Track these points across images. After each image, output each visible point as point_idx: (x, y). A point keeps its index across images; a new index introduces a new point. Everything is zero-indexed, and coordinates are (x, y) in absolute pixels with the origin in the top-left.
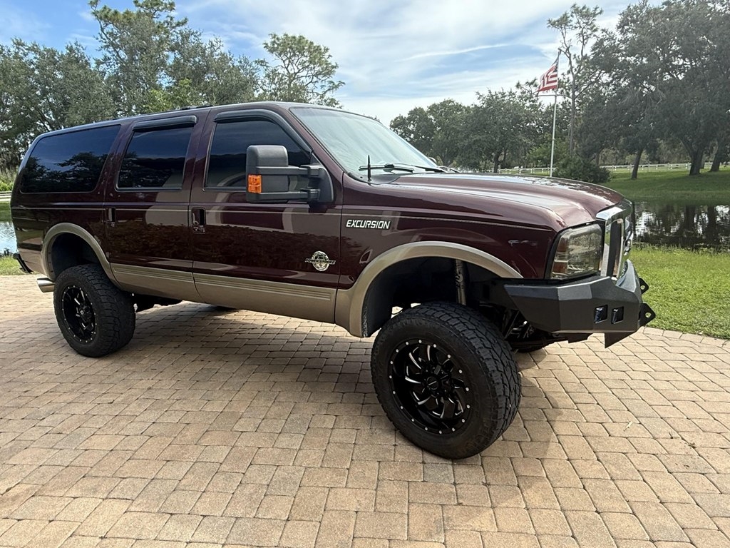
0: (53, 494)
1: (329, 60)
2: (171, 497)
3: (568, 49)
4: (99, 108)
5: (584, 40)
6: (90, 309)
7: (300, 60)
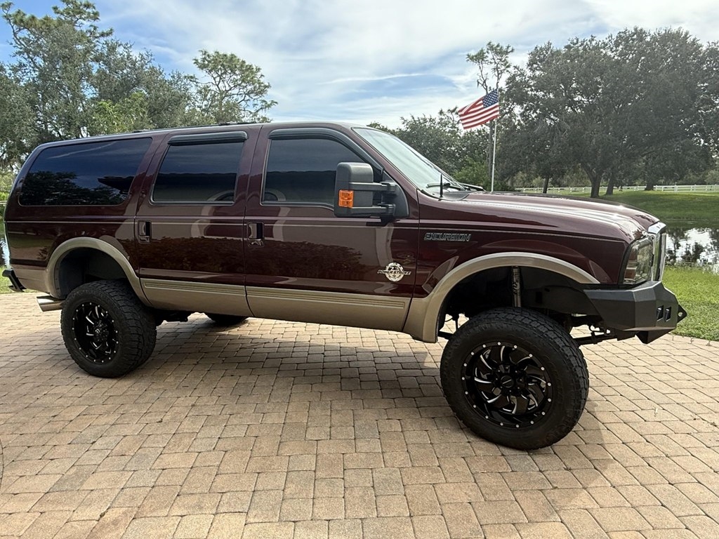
0: (155, 514)
1: (262, 80)
2: (284, 506)
3: (485, 82)
4: (17, 117)
5: (499, 74)
6: (111, 328)
7: (232, 78)
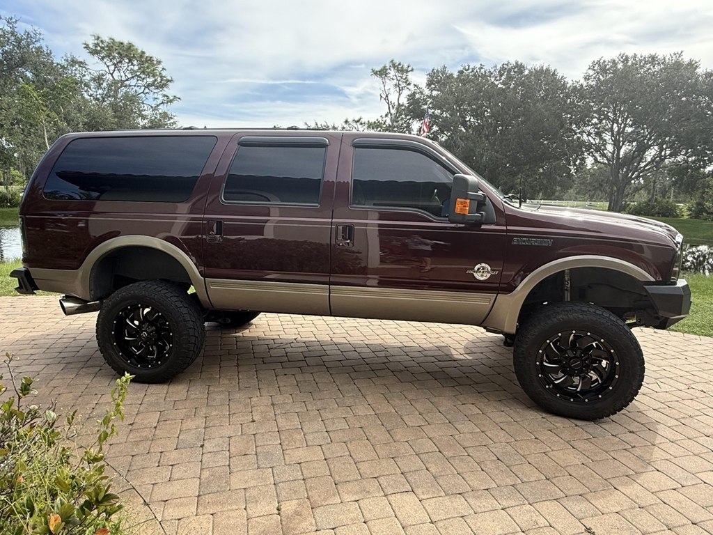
0: (330, 502)
2: (440, 482)
3: (387, 96)
5: (400, 90)
7: (129, 69)
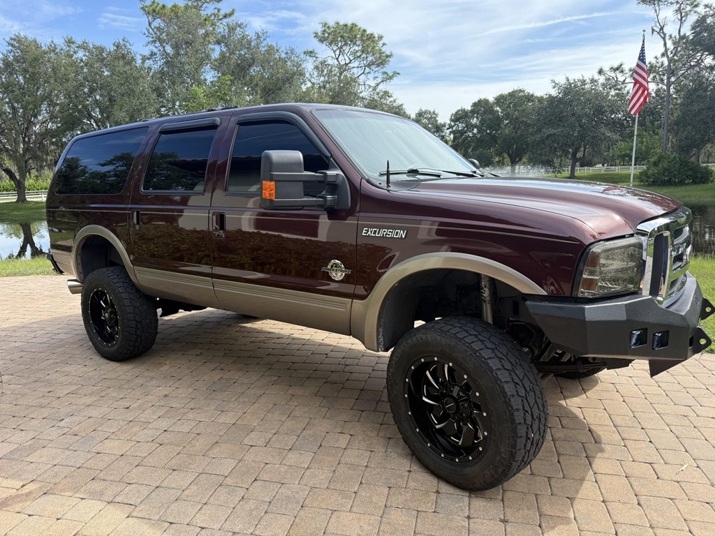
1: (383, 49)
3: (662, 28)
4: (143, 105)
5: (682, 18)
6: (114, 313)
7: (352, 50)
